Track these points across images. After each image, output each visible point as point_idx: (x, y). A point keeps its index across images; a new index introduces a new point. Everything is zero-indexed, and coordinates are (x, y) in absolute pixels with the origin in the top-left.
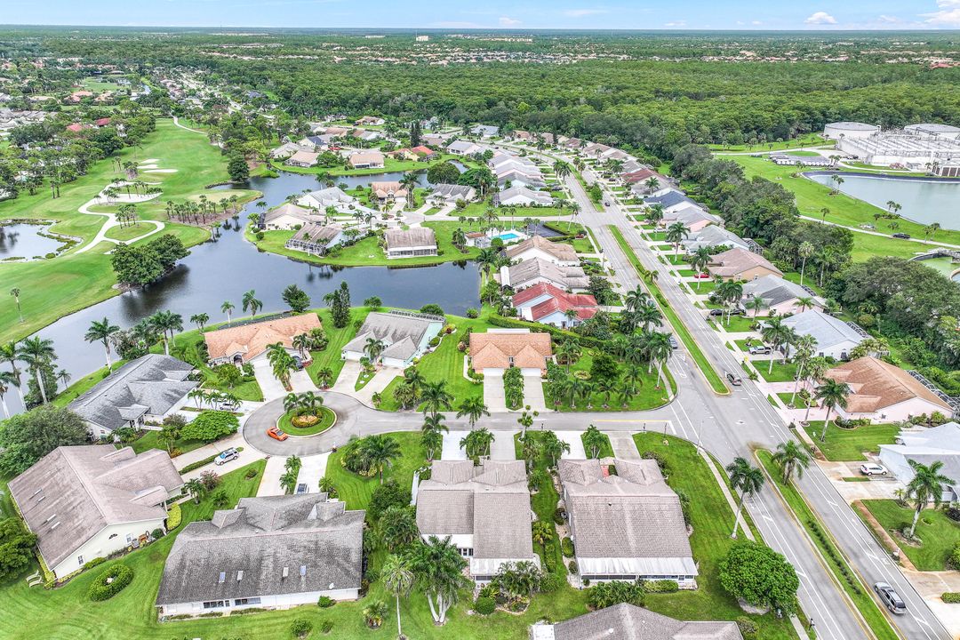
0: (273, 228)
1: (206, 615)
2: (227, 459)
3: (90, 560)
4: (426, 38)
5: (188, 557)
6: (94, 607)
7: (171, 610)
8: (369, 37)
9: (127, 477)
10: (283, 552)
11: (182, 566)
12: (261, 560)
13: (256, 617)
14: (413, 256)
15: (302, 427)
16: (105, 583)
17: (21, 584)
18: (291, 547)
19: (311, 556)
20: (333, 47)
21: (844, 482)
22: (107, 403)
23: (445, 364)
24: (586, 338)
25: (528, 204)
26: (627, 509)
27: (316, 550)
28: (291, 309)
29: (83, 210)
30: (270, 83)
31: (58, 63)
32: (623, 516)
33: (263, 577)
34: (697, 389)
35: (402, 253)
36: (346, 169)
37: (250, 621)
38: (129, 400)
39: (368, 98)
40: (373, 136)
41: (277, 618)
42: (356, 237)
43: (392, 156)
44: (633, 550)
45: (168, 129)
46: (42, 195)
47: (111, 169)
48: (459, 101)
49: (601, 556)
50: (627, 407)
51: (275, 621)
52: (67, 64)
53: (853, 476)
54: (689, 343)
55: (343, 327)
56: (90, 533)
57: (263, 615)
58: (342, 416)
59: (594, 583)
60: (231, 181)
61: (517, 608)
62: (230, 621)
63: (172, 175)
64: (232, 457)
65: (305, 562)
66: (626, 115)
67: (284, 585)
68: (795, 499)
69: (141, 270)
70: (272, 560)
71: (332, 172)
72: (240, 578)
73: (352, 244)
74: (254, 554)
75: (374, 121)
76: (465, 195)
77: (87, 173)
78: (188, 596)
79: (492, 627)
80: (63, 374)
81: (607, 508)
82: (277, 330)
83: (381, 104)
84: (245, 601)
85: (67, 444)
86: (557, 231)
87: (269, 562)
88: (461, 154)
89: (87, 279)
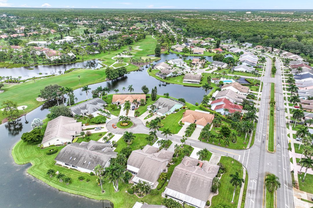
0: (156, 69)
1: (64, 167)
2: (98, 129)
3: (52, 145)
4: (250, 13)
5: (66, 150)
6: (45, 156)
7: (58, 162)
8: (230, 12)
9: (69, 127)
10: (88, 156)
11: (64, 152)
12: (81, 157)
13: (74, 171)
14: (191, 83)
15: (122, 126)
16: (50, 151)
17: (37, 145)
18: (90, 156)
19: (93, 160)
20: (215, 15)
21: (300, 200)
22: (79, 108)
23: (176, 118)
24: (228, 120)
25: (244, 71)
26: (192, 178)
27: (96, 158)
28: (143, 93)
29: (112, 58)
30: (186, 26)
31: (134, 19)
32: (189, 180)
33: (80, 161)
34: (261, 148)
35: (189, 81)
36: (191, 54)
37: (73, 172)
38: (85, 108)
39: (212, 32)
40: (206, 44)
41: (78, 173)
42: (177, 75)
43: (208, 51)
44: (186, 192)
45: (149, 38)
46: (107, 53)
47: (127, 48)
48: (243, 34)
49: (175, 190)
50: (228, 146)
51: (78, 174)
52: (136, 19)
53: (307, 199)
54: (271, 130)
55: (154, 100)
56: (52, 138)
57: (77, 172)
58: (135, 125)
59: (168, 198)
60: (155, 54)
61: (140, 196)
62: (69, 170)
63: (140, 51)
64: (99, 129)
65: (91, 161)
66: (309, 42)
67: (83, 165)
68: (270, 198)
69: (112, 75)
70: (84, 157)
71: (186, 54)
72: (74, 160)
73: (175, 77)
74: (81, 155)
75: (210, 39)
76: (222, 65)
77: (120, 49)
78: (61, 160)
79: (129, 198)
80: (76, 98)
81: (185, 175)
82: (132, 97)
83: (216, 34)
84: (74, 166)
85: (63, 115)
86: (249, 82)
87: (83, 158)
88: (233, 52)
89: (101, 76)
